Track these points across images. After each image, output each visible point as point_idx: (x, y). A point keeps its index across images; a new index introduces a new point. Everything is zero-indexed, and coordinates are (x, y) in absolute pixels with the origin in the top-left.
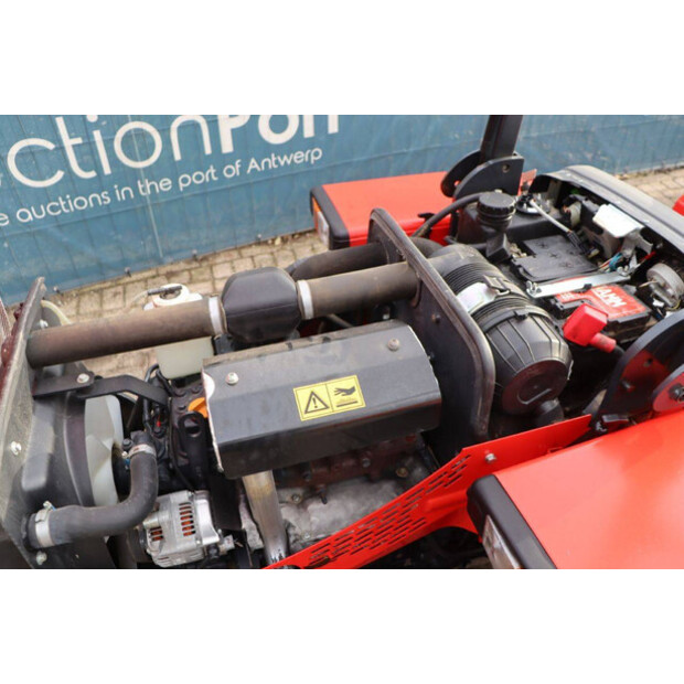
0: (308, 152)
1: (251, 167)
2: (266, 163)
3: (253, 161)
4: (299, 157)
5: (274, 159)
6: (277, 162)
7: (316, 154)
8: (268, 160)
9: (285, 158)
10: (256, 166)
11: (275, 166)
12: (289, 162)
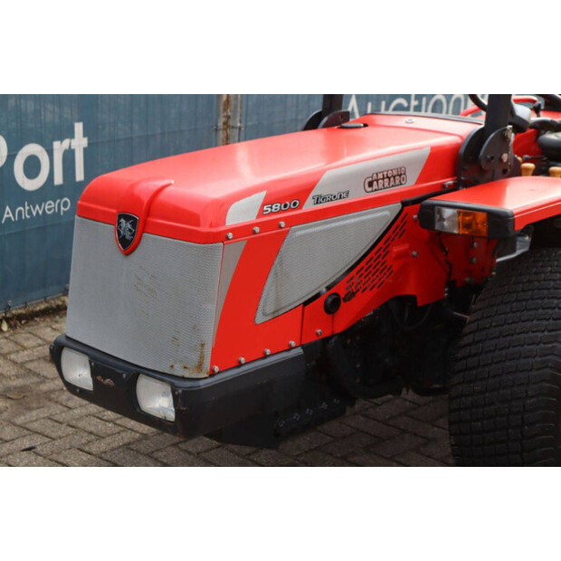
0: (58, 201)
1: (6, 216)
2: (20, 212)
3: (8, 208)
4: (49, 207)
5: (27, 208)
6: (30, 211)
7: (65, 204)
8: (21, 208)
9: (37, 207)
10: (11, 215)
11: (28, 217)
12: (40, 212)
